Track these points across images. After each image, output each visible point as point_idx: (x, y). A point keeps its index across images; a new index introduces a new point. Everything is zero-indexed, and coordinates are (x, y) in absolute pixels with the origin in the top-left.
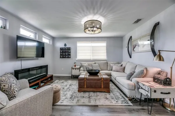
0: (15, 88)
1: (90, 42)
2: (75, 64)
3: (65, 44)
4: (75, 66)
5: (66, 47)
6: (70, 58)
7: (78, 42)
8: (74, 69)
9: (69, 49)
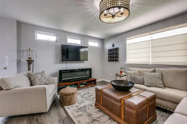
0: (37, 81)
1: (148, 33)
2: (121, 69)
3: (113, 44)
4: (121, 72)
5: (114, 48)
6: (118, 61)
7: (127, 39)
8: (118, 76)
9: (117, 49)
